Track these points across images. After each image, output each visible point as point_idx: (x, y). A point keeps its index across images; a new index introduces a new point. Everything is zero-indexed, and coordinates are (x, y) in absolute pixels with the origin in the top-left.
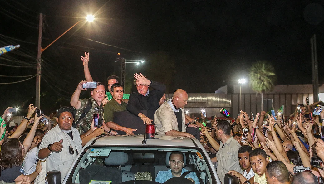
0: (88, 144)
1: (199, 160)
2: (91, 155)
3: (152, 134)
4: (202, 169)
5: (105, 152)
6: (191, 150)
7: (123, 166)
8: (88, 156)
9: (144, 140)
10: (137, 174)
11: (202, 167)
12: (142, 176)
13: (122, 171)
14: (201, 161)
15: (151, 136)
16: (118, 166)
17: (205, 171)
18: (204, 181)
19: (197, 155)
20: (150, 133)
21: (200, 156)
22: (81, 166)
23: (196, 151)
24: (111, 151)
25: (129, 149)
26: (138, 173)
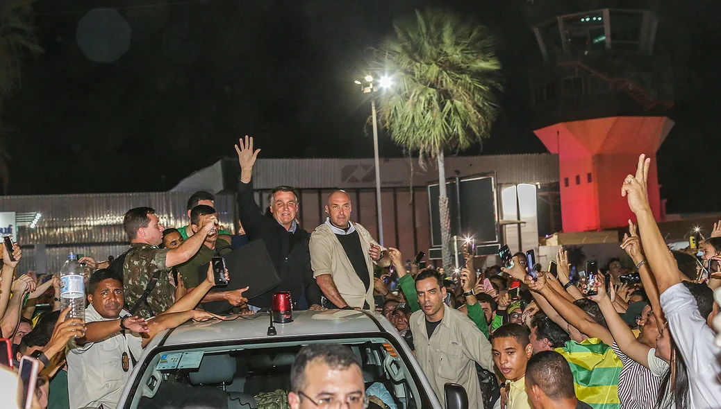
0: (153, 345)
1: (389, 359)
2: (161, 368)
3: (286, 311)
4: (397, 379)
5: (192, 360)
6: (371, 339)
7: (228, 383)
8: (154, 370)
9: (271, 326)
10: (259, 397)
11: (398, 374)
12: (271, 401)
13: (229, 394)
14: (393, 361)
15: (285, 316)
16: (219, 384)
17: (404, 381)
18: (401, 400)
19: (385, 348)
20: (282, 310)
21: (392, 352)
22: (142, 393)
23: (382, 340)
24: (205, 355)
25: (240, 348)
26: (261, 394)
